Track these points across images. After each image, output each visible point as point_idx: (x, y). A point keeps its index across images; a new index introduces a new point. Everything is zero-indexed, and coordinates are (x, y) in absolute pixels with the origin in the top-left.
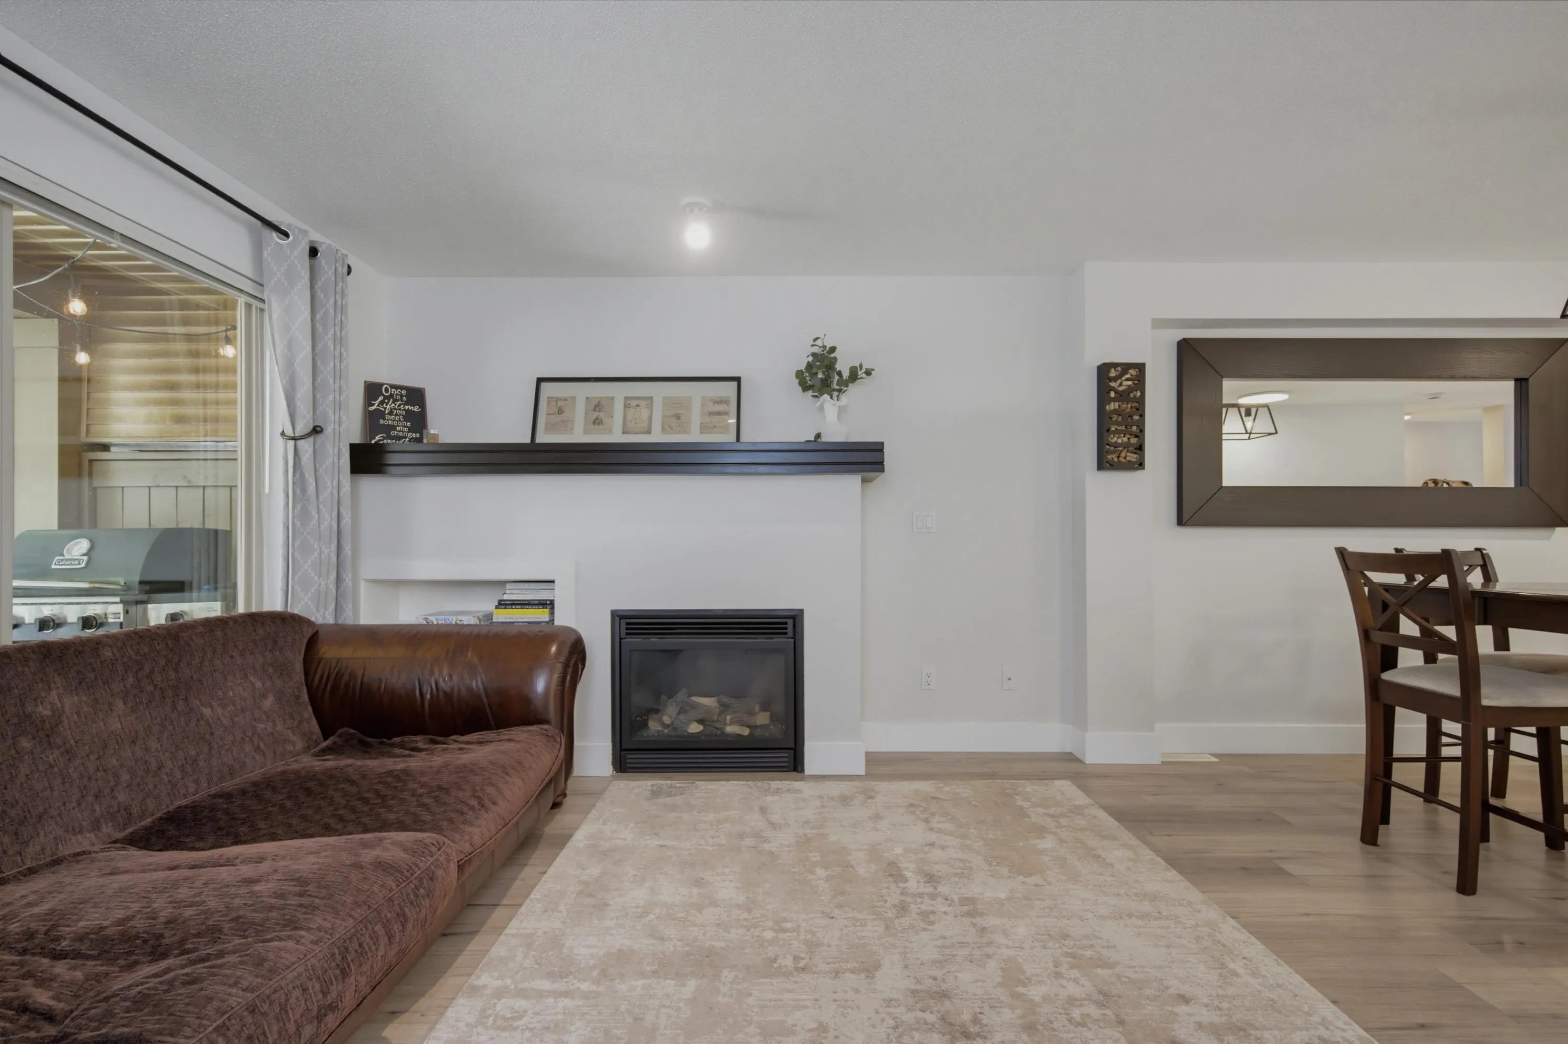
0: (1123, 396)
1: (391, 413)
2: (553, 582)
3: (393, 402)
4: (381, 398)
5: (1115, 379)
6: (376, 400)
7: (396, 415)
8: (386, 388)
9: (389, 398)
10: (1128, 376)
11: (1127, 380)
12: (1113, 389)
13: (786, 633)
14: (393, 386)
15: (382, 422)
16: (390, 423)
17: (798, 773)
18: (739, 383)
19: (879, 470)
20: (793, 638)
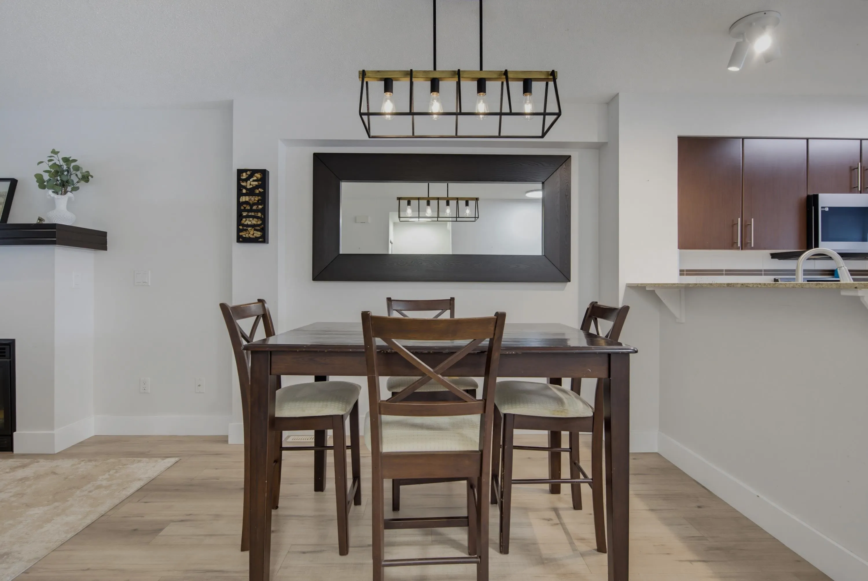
0: (251, 192)
5: (246, 180)
10: (255, 178)
11: (254, 181)
12: (245, 187)
13: (4, 356)
17: (11, 452)
18: (14, 183)
19: (53, 243)
20: (10, 359)
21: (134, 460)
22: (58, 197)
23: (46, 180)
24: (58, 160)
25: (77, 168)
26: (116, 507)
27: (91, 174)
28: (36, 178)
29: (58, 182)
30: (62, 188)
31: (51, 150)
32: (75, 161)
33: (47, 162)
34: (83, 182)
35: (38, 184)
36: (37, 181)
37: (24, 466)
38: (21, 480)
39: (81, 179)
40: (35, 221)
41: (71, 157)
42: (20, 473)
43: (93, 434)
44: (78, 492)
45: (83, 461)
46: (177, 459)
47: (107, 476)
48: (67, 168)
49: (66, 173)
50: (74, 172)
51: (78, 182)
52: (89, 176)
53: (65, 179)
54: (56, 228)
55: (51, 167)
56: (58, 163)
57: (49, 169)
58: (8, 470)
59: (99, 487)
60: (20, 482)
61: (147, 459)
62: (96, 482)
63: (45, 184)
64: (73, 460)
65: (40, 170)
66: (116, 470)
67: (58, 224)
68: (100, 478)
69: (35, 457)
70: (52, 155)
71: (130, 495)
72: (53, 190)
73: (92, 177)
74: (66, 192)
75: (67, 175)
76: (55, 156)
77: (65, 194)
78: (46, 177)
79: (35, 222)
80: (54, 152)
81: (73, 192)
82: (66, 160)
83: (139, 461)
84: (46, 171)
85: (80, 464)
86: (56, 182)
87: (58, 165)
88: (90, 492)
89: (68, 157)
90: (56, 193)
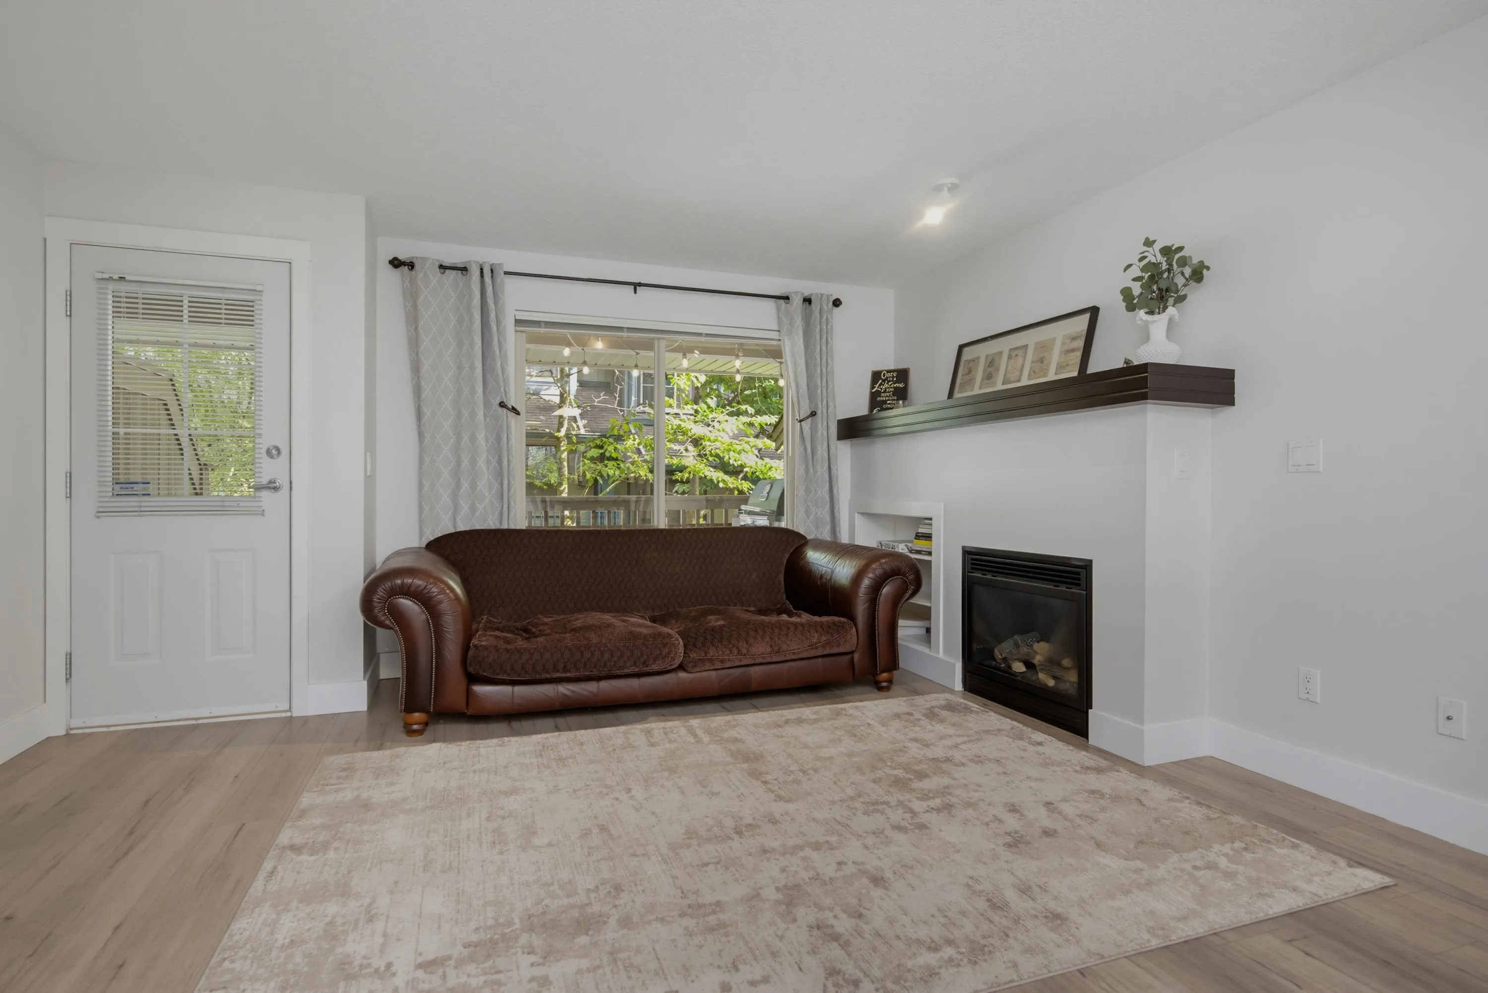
1: (885, 392)
2: (931, 519)
3: (887, 383)
4: (881, 381)
6: (876, 384)
7: (888, 392)
8: (884, 373)
9: (884, 381)
13: (1078, 586)
14: (889, 371)
15: (879, 399)
16: (884, 398)
17: (1085, 739)
18: (1094, 312)
19: (1143, 397)
20: (1086, 591)
21: (1284, 839)
22: (1154, 319)
23: (1137, 295)
24: (1154, 256)
25: (1183, 262)
26: (1242, 930)
27: (1206, 264)
28: (1122, 295)
29: (1154, 294)
30: (1160, 303)
31: (1143, 241)
32: (1181, 249)
33: (1138, 264)
34: (1193, 284)
35: (1125, 304)
36: (1124, 300)
37: (1099, 770)
38: (1093, 792)
39: (1190, 277)
40: (1120, 364)
41: (1173, 245)
42: (1093, 781)
43: (1206, 752)
44: (1175, 857)
45: (1188, 798)
46: (1387, 880)
47: (1227, 849)
48: (1167, 266)
49: (1165, 275)
50: (1180, 269)
51: (1185, 285)
52: (1203, 270)
53: (1163, 285)
54: (1149, 370)
55: (1143, 270)
56: (1153, 260)
57: (1139, 274)
58: (1078, 768)
59: (1211, 866)
60: (1093, 796)
61: (1313, 850)
62: (1206, 853)
63: (1135, 301)
64: (1170, 790)
65: (1126, 281)
66: (1246, 844)
67: (1150, 363)
68: (1216, 847)
69: (1115, 760)
70: (1146, 248)
71: (1274, 916)
72: (1146, 310)
73: (1208, 268)
74: (1165, 308)
75: (1168, 277)
76: (1150, 249)
77: (1164, 312)
78: (1137, 289)
79: (1121, 366)
80: (1149, 243)
81: (1177, 305)
82: (1167, 251)
83: (1294, 846)
84: (1135, 280)
85: (1182, 802)
86: (1151, 294)
87: (1154, 263)
88: (1195, 868)
89: (1170, 245)
90: (1151, 313)
